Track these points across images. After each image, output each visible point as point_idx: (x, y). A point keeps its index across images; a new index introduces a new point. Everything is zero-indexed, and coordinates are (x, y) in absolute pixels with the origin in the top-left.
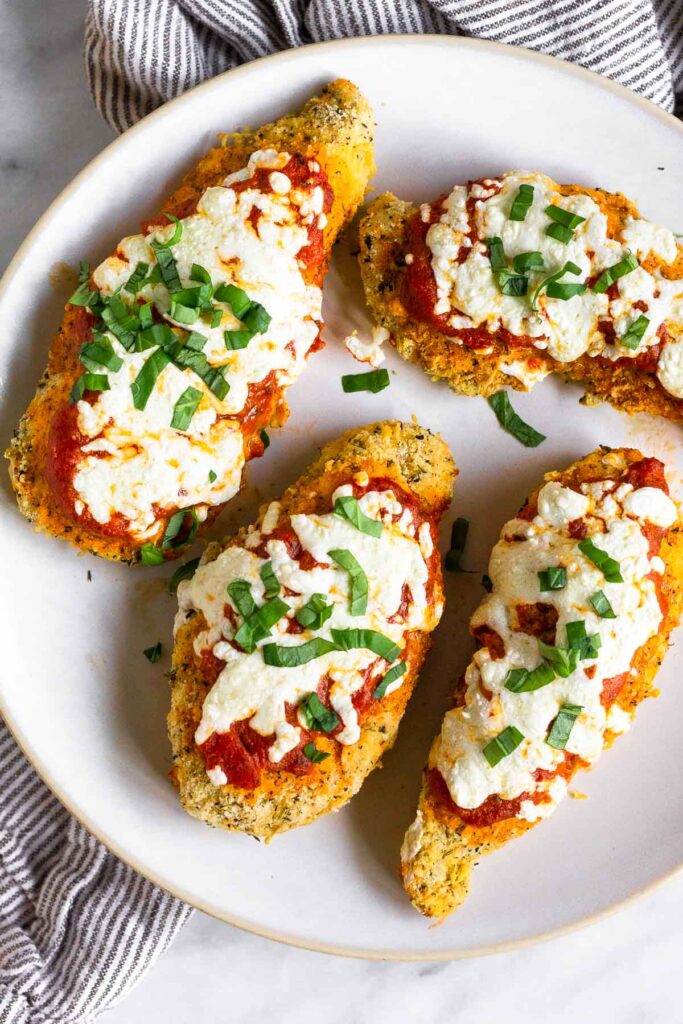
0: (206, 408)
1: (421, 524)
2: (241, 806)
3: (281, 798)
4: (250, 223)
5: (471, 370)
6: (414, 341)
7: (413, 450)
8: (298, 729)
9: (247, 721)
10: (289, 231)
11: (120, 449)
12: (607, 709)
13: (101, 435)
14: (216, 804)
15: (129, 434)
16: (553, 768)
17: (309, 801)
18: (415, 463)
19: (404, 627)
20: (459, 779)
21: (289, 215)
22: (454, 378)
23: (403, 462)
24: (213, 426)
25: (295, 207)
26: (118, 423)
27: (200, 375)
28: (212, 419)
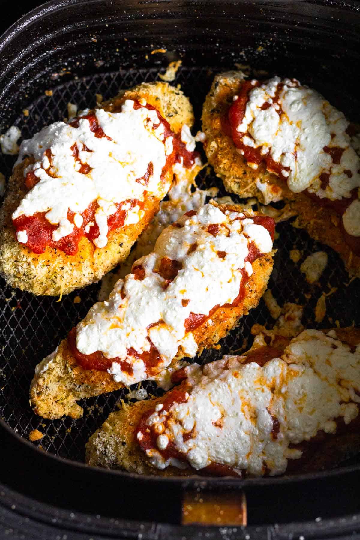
1: (168, 136)
2: (29, 264)
3: (54, 265)
7: (173, 99)
9: (44, 213)
14: (15, 261)
17: (70, 272)
18: (172, 106)
19: (145, 188)
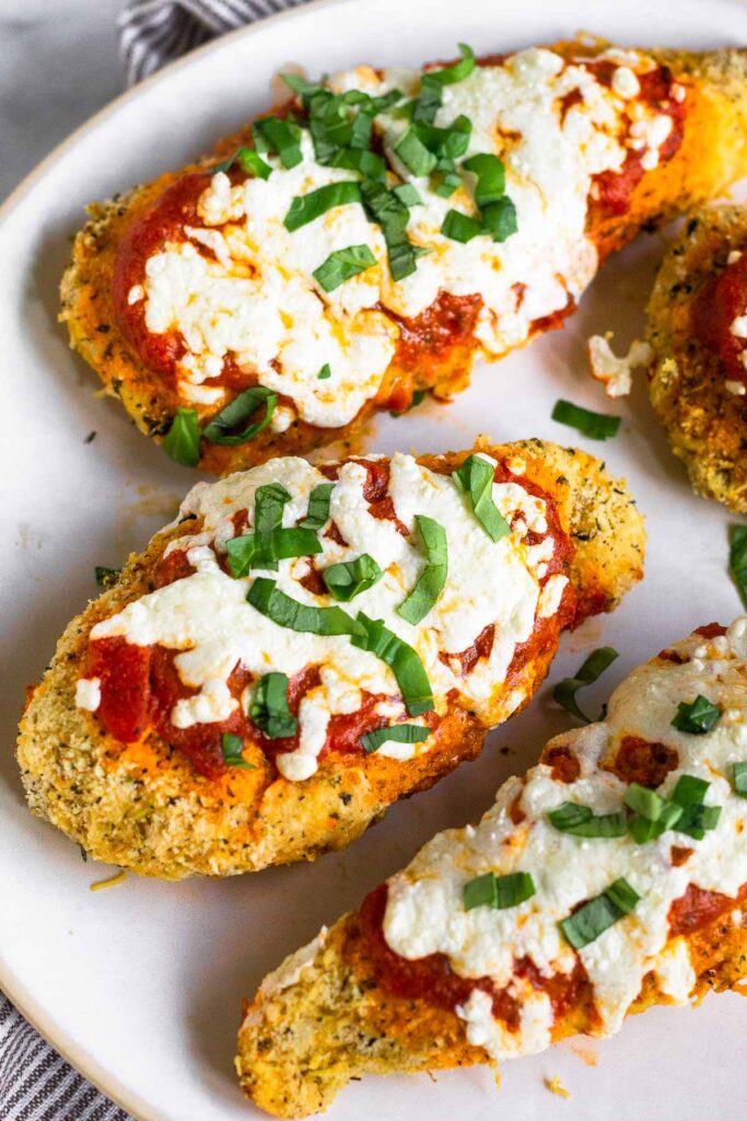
0: (369, 281)
1: (556, 573)
3: (154, 786)
4: (559, 105)
5: (733, 456)
6: (681, 372)
7: (602, 499)
8: (235, 704)
9: (175, 652)
10: (602, 139)
11: (233, 258)
12: (672, 934)
13: (220, 228)
14: (62, 745)
15: (255, 249)
16: (549, 973)
17: (188, 818)
18: (594, 515)
19: (458, 684)
20: (410, 901)
21: (615, 125)
22: (705, 454)
23: (579, 506)
24: (365, 310)
25: (627, 120)
26: (250, 225)
27: (387, 242)
28: (371, 301)
